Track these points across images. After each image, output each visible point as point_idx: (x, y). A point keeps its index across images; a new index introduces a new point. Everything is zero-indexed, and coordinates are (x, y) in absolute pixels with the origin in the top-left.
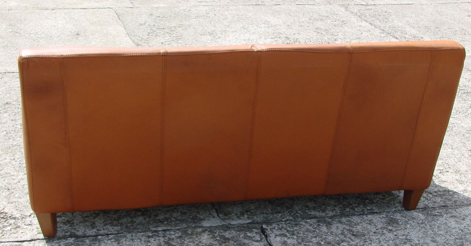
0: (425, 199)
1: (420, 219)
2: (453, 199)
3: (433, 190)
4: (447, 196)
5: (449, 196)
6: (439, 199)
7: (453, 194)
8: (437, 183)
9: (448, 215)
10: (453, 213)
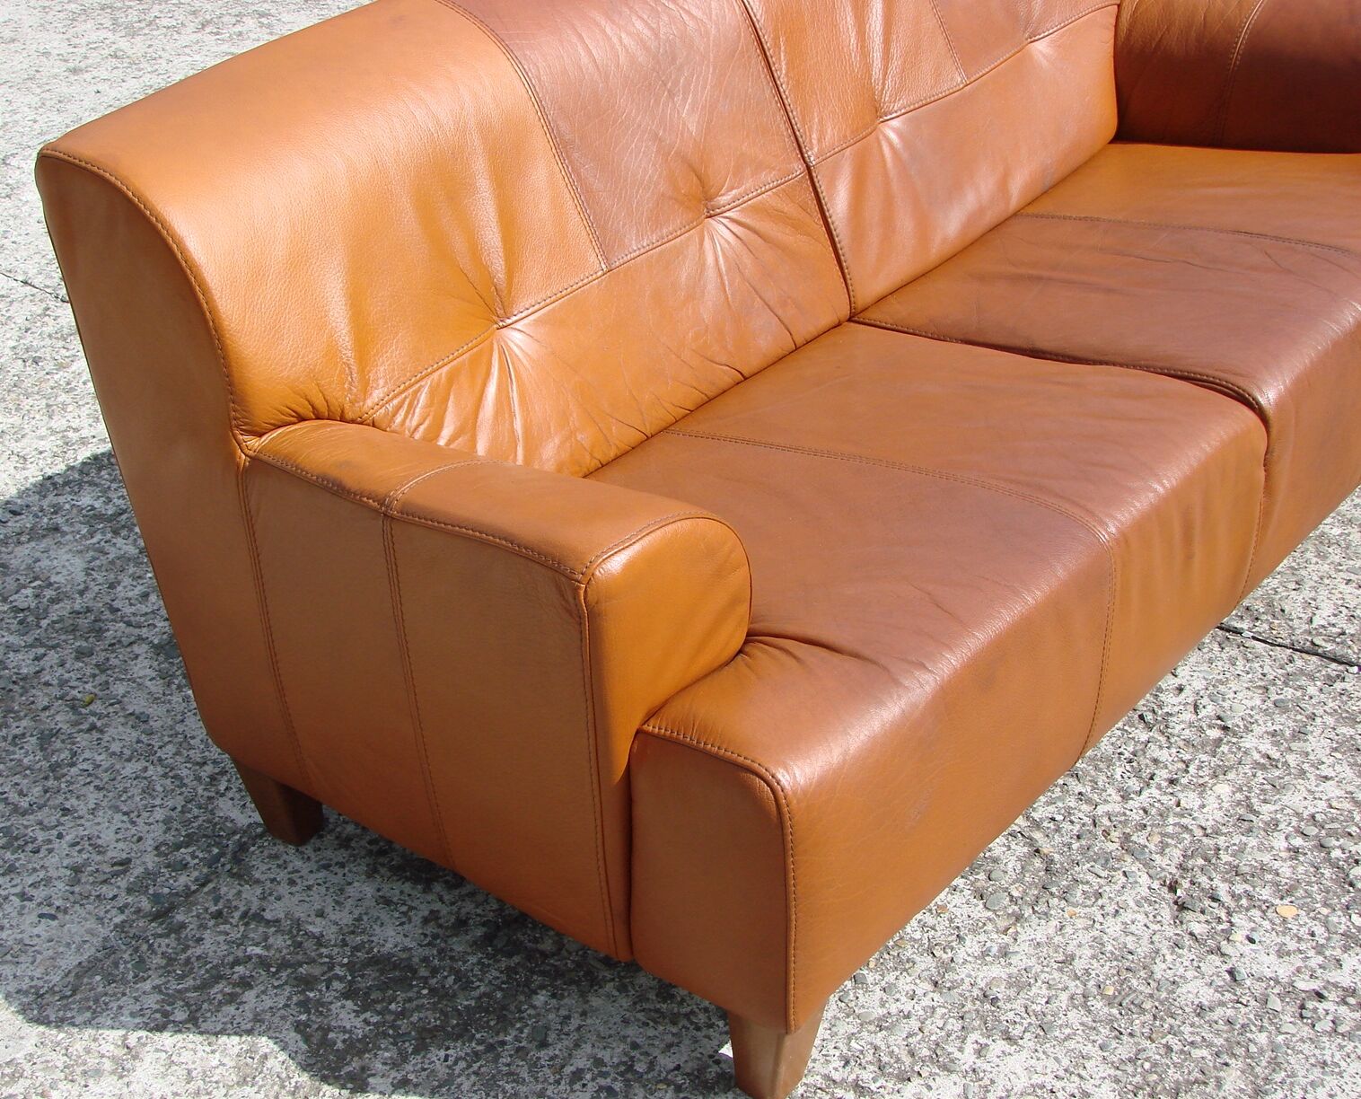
0: (268, 915)
1: (230, 794)
2: (158, 982)
3: (264, 992)
4: (187, 990)
5: (179, 991)
6: (213, 945)
7: (169, 1008)
8: (265, 1044)
9: (141, 869)
10: (129, 891)
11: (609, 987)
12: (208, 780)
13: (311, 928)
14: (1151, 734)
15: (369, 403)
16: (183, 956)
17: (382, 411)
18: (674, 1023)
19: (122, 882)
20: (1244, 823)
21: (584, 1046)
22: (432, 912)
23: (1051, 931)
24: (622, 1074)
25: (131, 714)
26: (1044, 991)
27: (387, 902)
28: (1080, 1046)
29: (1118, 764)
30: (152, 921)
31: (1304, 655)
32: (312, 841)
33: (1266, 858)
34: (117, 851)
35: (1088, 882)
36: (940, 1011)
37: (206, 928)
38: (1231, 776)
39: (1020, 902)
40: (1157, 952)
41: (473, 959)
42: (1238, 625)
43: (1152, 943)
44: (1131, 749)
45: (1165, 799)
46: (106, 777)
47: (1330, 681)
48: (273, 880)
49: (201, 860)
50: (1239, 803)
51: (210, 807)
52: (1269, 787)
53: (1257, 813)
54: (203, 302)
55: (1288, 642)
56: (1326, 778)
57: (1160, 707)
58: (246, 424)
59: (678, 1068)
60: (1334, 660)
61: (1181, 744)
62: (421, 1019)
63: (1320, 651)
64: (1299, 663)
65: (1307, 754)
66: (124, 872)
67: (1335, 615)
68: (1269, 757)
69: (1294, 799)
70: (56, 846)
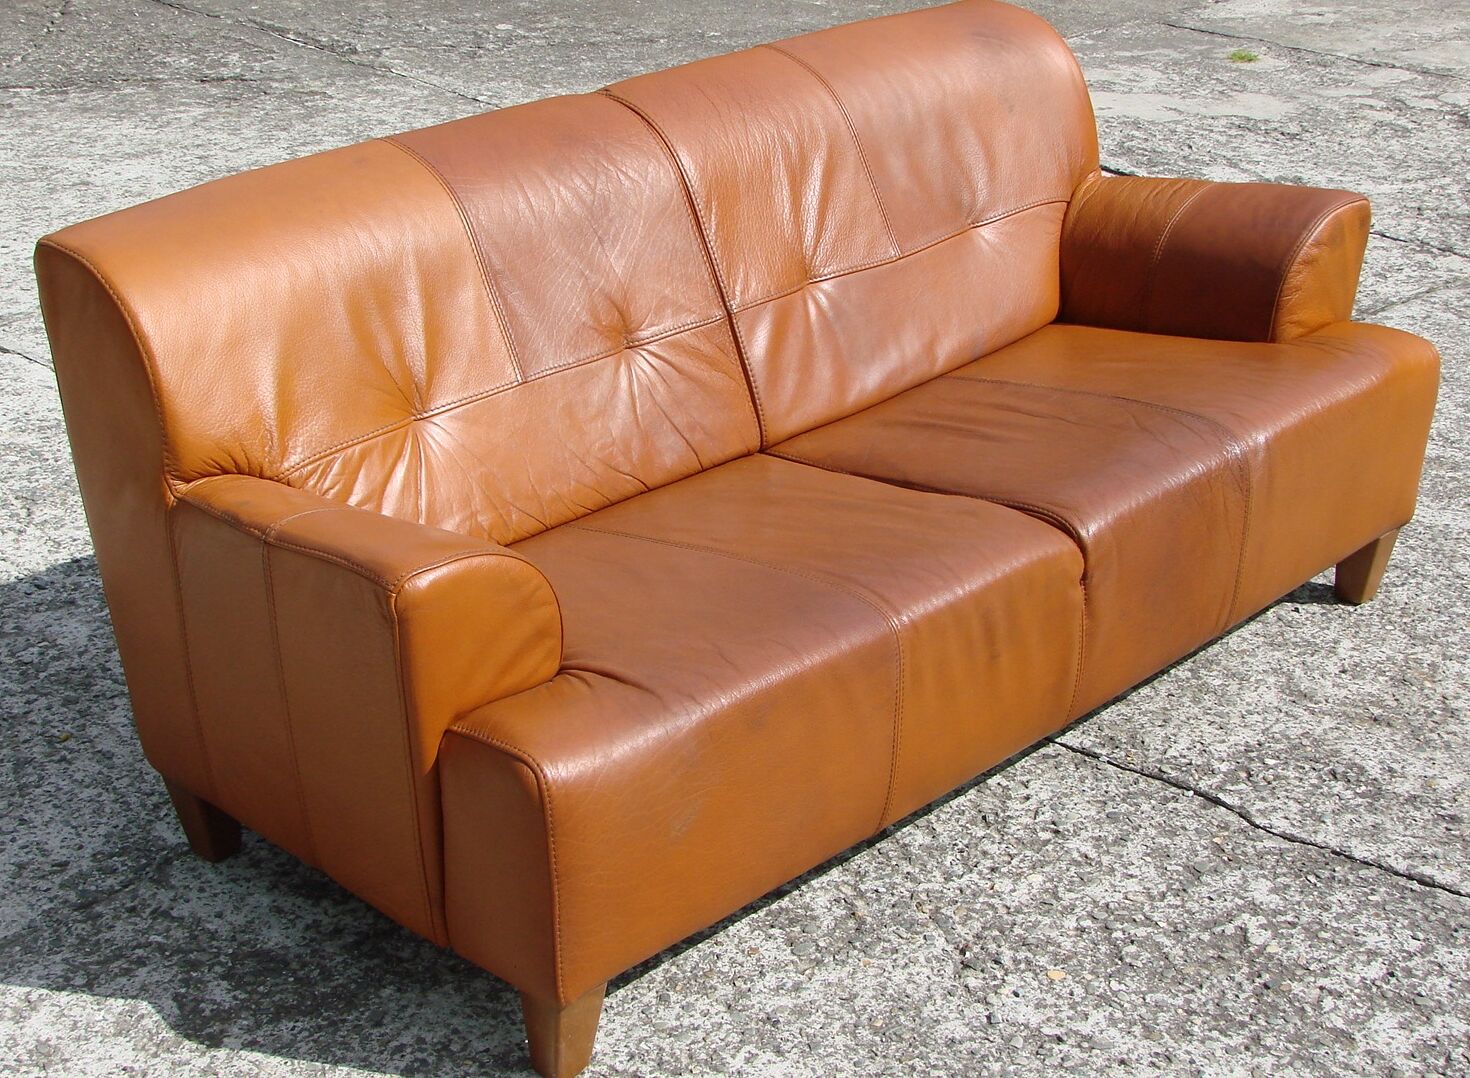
0: (174, 913)
1: (168, 819)
2: (68, 956)
3: (154, 970)
4: (91, 963)
5: (84, 964)
6: (122, 932)
7: (71, 975)
8: (144, 1006)
9: (76, 870)
10: (62, 886)
11: (448, 988)
12: (152, 807)
13: (209, 926)
14: (988, 831)
15: (286, 465)
16: (94, 939)
17: (297, 473)
18: (494, 1017)
19: (57, 879)
20: (1044, 907)
21: (412, 1028)
22: (314, 921)
23: (844, 975)
24: (438, 1051)
25: (99, 752)
26: (822, 1020)
27: (279, 911)
28: (837, 1062)
29: (950, 853)
30: (75, 910)
31: (1149, 779)
32: (229, 859)
33: (1054, 934)
34: (59, 856)
35: (889, 941)
36: (725, 1027)
37: (119, 918)
38: (1047, 869)
39: (824, 950)
40: (930, 997)
41: (339, 959)
42: (1098, 751)
43: (929, 990)
44: (966, 842)
45: (982, 883)
46: (64, 798)
47: (1166, 800)
48: (186, 887)
49: (129, 867)
50: (1046, 891)
51: (148, 828)
52: (1078, 879)
53: (1058, 899)
54: (148, 367)
55: (1138, 768)
56: (1131, 876)
57: (1004, 811)
58: (176, 470)
59: (487, 1050)
60: (1175, 785)
61: (1013, 841)
62: (281, 999)
63: (1165, 776)
64: (1142, 785)
65: (1122, 856)
66: (61, 872)
67: (1189, 749)
68: (1086, 857)
69: (1095, 891)
70: (8, 847)
